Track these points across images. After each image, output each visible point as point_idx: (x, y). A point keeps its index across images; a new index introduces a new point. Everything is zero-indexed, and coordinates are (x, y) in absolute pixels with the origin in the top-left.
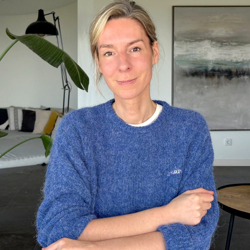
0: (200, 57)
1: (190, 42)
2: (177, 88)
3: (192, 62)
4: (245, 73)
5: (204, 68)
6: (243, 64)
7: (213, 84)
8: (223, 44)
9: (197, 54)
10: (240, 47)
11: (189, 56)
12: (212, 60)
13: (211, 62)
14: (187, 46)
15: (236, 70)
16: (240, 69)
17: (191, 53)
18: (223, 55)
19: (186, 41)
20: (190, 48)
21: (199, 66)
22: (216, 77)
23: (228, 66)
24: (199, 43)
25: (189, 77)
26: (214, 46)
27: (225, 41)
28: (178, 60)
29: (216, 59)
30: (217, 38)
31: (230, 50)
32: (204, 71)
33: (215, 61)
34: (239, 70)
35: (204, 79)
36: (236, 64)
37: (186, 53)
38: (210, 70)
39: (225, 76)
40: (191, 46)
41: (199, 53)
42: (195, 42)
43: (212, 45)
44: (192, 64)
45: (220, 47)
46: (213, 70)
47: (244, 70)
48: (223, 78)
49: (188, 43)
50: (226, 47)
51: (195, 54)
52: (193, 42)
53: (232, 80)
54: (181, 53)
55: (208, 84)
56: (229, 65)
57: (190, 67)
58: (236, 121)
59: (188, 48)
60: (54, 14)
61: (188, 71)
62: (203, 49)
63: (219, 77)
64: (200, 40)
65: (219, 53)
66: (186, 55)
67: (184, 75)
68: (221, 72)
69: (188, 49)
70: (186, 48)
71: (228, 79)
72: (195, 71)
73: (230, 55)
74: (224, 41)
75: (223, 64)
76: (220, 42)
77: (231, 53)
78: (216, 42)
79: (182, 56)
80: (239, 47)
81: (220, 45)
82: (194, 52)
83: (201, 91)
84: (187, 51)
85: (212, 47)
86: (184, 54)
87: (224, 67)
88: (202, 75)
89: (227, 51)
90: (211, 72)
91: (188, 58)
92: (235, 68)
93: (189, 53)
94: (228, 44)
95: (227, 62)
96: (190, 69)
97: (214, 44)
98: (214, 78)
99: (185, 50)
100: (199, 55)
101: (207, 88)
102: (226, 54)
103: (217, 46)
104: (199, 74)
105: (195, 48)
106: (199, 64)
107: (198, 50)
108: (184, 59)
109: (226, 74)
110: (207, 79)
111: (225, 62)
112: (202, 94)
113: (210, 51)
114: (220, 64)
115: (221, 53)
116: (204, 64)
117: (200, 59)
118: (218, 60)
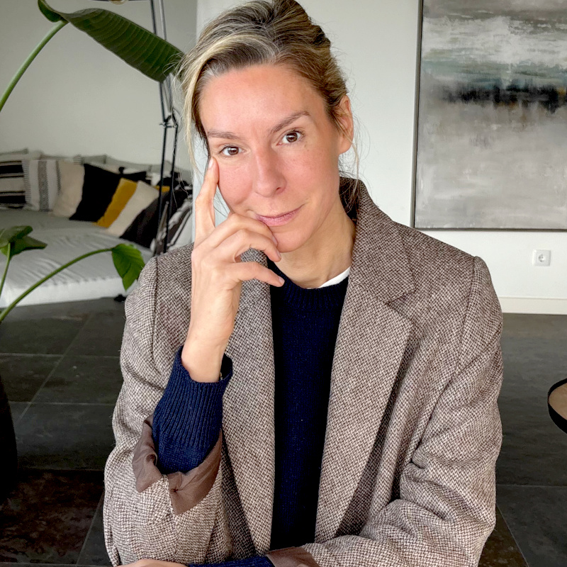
0: (484, 56)
1: (463, 19)
2: (426, 128)
3: (465, 69)
5: (493, 83)
7: (510, 121)
8: (539, 25)
9: (477, 49)
11: (458, 54)
12: (512, 65)
13: (509, 68)
14: (453, 30)
17: (461, 47)
18: (536, 53)
19: (451, 18)
20: (461, 33)
21: (479, 77)
22: (520, 105)
23: (549, 80)
24: (482, 23)
25: (455, 101)
26: (517, 31)
27: (544, 19)
28: (431, 63)
29: (522, 62)
30: (525, 11)
31: (555, 40)
32: (491, 89)
33: (519, 66)
35: (490, 108)
37: (450, 45)
38: (505, 88)
39: (542, 102)
40: (463, 30)
41: (483, 48)
42: (473, 19)
43: (513, 29)
44: (463, 72)
45: (532, 33)
46: (513, 88)
48: (535, 108)
49: (457, 22)
50: (546, 33)
51: (472, 49)
52: (468, 19)
53: (556, 112)
54: (440, 47)
55: (499, 121)
56: (551, 77)
57: (460, 80)
58: (563, 209)
59: (456, 34)
61: (453, 88)
62: (492, 38)
63: (526, 104)
64: (486, 16)
65: (527, 47)
66: (451, 51)
67: (444, 99)
68: (531, 93)
69: (457, 36)
70: (452, 34)
71: (548, 109)
72: (470, 90)
73: (553, 52)
74: (540, 19)
75: (536, 75)
76: (533, 21)
77: (556, 50)
78: (522, 22)
79: (442, 52)
81: (532, 29)
82: (469, 45)
83: (482, 138)
84: (454, 41)
85: (511, 33)
86: (446, 48)
87: (539, 83)
88: (488, 99)
89: (547, 42)
90: (508, 93)
91: (454, 57)
92: (565, 84)
93: (457, 46)
94: (550, 26)
95: (547, 69)
96: (459, 84)
97: (516, 26)
98: (515, 107)
99: (448, 38)
100: (482, 50)
101: (498, 130)
102: (544, 51)
103: (525, 31)
104: (479, 97)
105: (472, 34)
106: (479, 73)
107: (478, 40)
108: (444, 60)
109: (544, 98)
110: (499, 108)
111: (541, 70)
112: (485, 143)
113: (508, 42)
114: (529, 74)
115: (532, 48)
116: (491, 72)
117: (484, 60)
118: (525, 64)
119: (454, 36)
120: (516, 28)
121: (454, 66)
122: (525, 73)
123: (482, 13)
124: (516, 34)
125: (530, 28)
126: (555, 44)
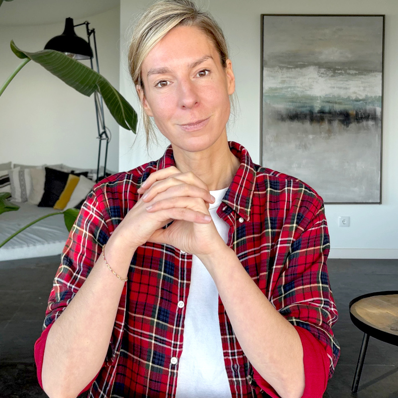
0: (303, 91)
1: (288, 68)
2: (267, 138)
3: (291, 100)
4: (369, 116)
5: (308, 108)
6: (366, 103)
7: (321, 133)
8: (336, 71)
9: (298, 87)
10: (362, 76)
11: (286, 90)
12: (320, 96)
13: (319, 99)
14: (282, 75)
15: (356, 112)
16: (362, 111)
17: (288, 85)
18: (336, 88)
19: (281, 68)
21: (300, 105)
22: (327, 122)
24: (301, 71)
25: (285, 121)
26: (322, 75)
27: (339, 68)
28: (269, 96)
29: (326, 95)
30: (327, 63)
31: (347, 81)
32: (308, 112)
33: (325, 98)
34: (360, 111)
35: (307, 125)
36: (355, 103)
37: (281, 85)
38: (316, 112)
39: (340, 120)
40: (288, 75)
41: (301, 86)
42: (295, 68)
43: (320, 74)
44: (290, 102)
45: (332, 76)
46: (322, 112)
47: (368, 112)
48: (336, 124)
49: (285, 70)
50: (341, 76)
51: (295, 87)
52: (291, 68)
53: (349, 127)
54: (274, 86)
55: (314, 133)
56: (345, 105)
57: (288, 107)
58: (356, 189)
60: (87, 24)
61: (284, 112)
62: (307, 80)
63: (330, 121)
64: (303, 66)
65: (330, 85)
66: (282, 88)
67: (278, 119)
68: (333, 114)
69: (285, 79)
71: (344, 125)
72: (294, 113)
73: (346, 88)
74: (337, 67)
75: (336, 103)
76: (332, 69)
77: (348, 87)
78: (325, 69)
79: (276, 89)
80: (360, 76)
81: (332, 74)
82: (292, 84)
83: (303, 144)
84: (283, 82)
85: (319, 76)
86: (278, 87)
87: (338, 108)
88: (306, 119)
89: (342, 82)
90: (319, 115)
91: (283, 92)
92: (354, 109)
93: (285, 85)
94: (343, 72)
95: (343, 99)
96: (287, 109)
97: (322, 72)
98: (323, 124)
99: (280, 80)
100: (301, 88)
101: (313, 139)
102: (340, 88)
103: (328, 75)
104: (300, 117)
105: (295, 78)
106: (300, 102)
107: (299, 81)
108: (277, 94)
109: (341, 118)
110: (313, 124)
111: (339, 100)
112: (305, 147)
113: (317, 82)
114: (332, 103)
115: (333, 86)
116: (307, 101)
117: (303, 94)
118: (329, 96)
119: (283, 79)
120: (322, 73)
121: (284, 98)
122: (328, 102)
123: (300, 64)
124: (322, 77)
125: (330, 73)
126: (347, 83)
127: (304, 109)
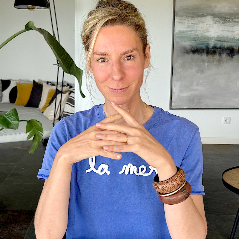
1: (192, 17)
2: (176, 65)
3: (194, 39)
5: (206, 45)
7: (214, 62)
8: (226, 20)
9: (199, 30)
13: (213, 38)
14: (188, 22)
15: (238, 48)
17: (192, 29)
18: (225, 32)
19: (187, 17)
20: (192, 23)
21: (200, 42)
22: (218, 55)
23: (231, 44)
24: (201, 19)
25: (189, 54)
26: (216, 22)
28: (179, 36)
29: (218, 36)
30: (220, 14)
31: (233, 26)
32: (205, 48)
33: (217, 38)
35: (204, 56)
36: (238, 42)
37: (187, 29)
38: (211, 47)
42: (197, 17)
46: (215, 47)
48: (224, 56)
49: (190, 19)
50: (229, 23)
52: (195, 17)
53: (233, 57)
54: (182, 29)
55: (209, 62)
57: (191, 44)
58: (236, 99)
61: (188, 47)
62: (205, 26)
64: (203, 16)
65: (221, 29)
66: (187, 31)
67: (184, 52)
68: (222, 49)
71: (230, 56)
72: (195, 48)
74: (226, 17)
75: (225, 41)
76: (223, 18)
77: (233, 30)
78: (219, 18)
79: (183, 32)
81: (223, 21)
82: (195, 28)
83: (201, 69)
85: (214, 23)
86: (185, 30)
87: (226, 45)
88: (203, 52)
89: (229, 27)
90: (213, 49)
91: (188, 34)
92: (237, 45)
93: (190, 29)
94: (231, 20)
95: (230, 39)
96: (191, 46)
98: (216, 56)
99: (186, 25)
100: (201, 31)
101: (208, 66)
102: (229, 31)
103: (220, 22)
104: (200, 52)
105: (197, 24)
107: (199, 26)
108: (184, 35)
109: (228, 52)
110: (208, 56)
111: (227, 39)
112: (202, 71)
113: (212, 27)
114: (222, 41)
115: (223, 30)
116: (205, 40)
117: (202, 35)
118: (220, 37)
119: (189, 25)
120: (216, 21)
121: (189, 38)
122: (220, 41)
123: (201, 15)
124: (216, 24)
126: (233, 28)
127: (202, 46)
